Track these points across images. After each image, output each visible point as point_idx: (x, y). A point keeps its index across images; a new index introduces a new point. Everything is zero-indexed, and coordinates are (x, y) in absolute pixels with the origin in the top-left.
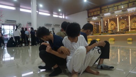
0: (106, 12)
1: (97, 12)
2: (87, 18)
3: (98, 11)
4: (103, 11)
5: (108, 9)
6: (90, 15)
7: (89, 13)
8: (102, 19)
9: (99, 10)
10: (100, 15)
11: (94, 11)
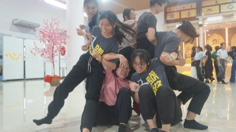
0: (213, 12)
1: (189, 13)
2: (163, 25)
3: (190, 11)
4: (204, 10)
5: (218, 6)
6: (169, 18)
7: (168, 13)
8: (201, 28)
9: (194, 9)
10: (198, 19)
11: (182, 9)
